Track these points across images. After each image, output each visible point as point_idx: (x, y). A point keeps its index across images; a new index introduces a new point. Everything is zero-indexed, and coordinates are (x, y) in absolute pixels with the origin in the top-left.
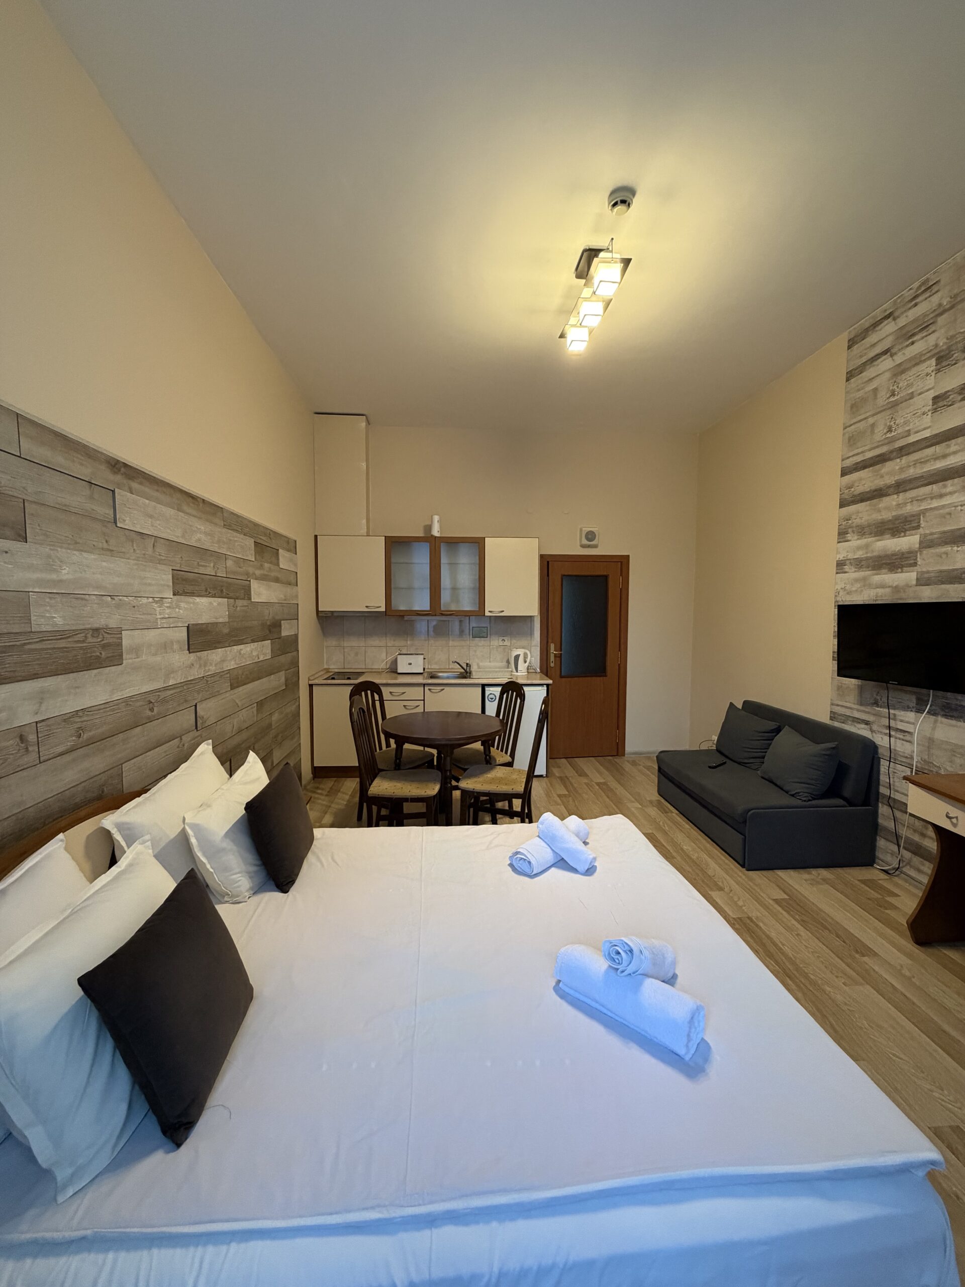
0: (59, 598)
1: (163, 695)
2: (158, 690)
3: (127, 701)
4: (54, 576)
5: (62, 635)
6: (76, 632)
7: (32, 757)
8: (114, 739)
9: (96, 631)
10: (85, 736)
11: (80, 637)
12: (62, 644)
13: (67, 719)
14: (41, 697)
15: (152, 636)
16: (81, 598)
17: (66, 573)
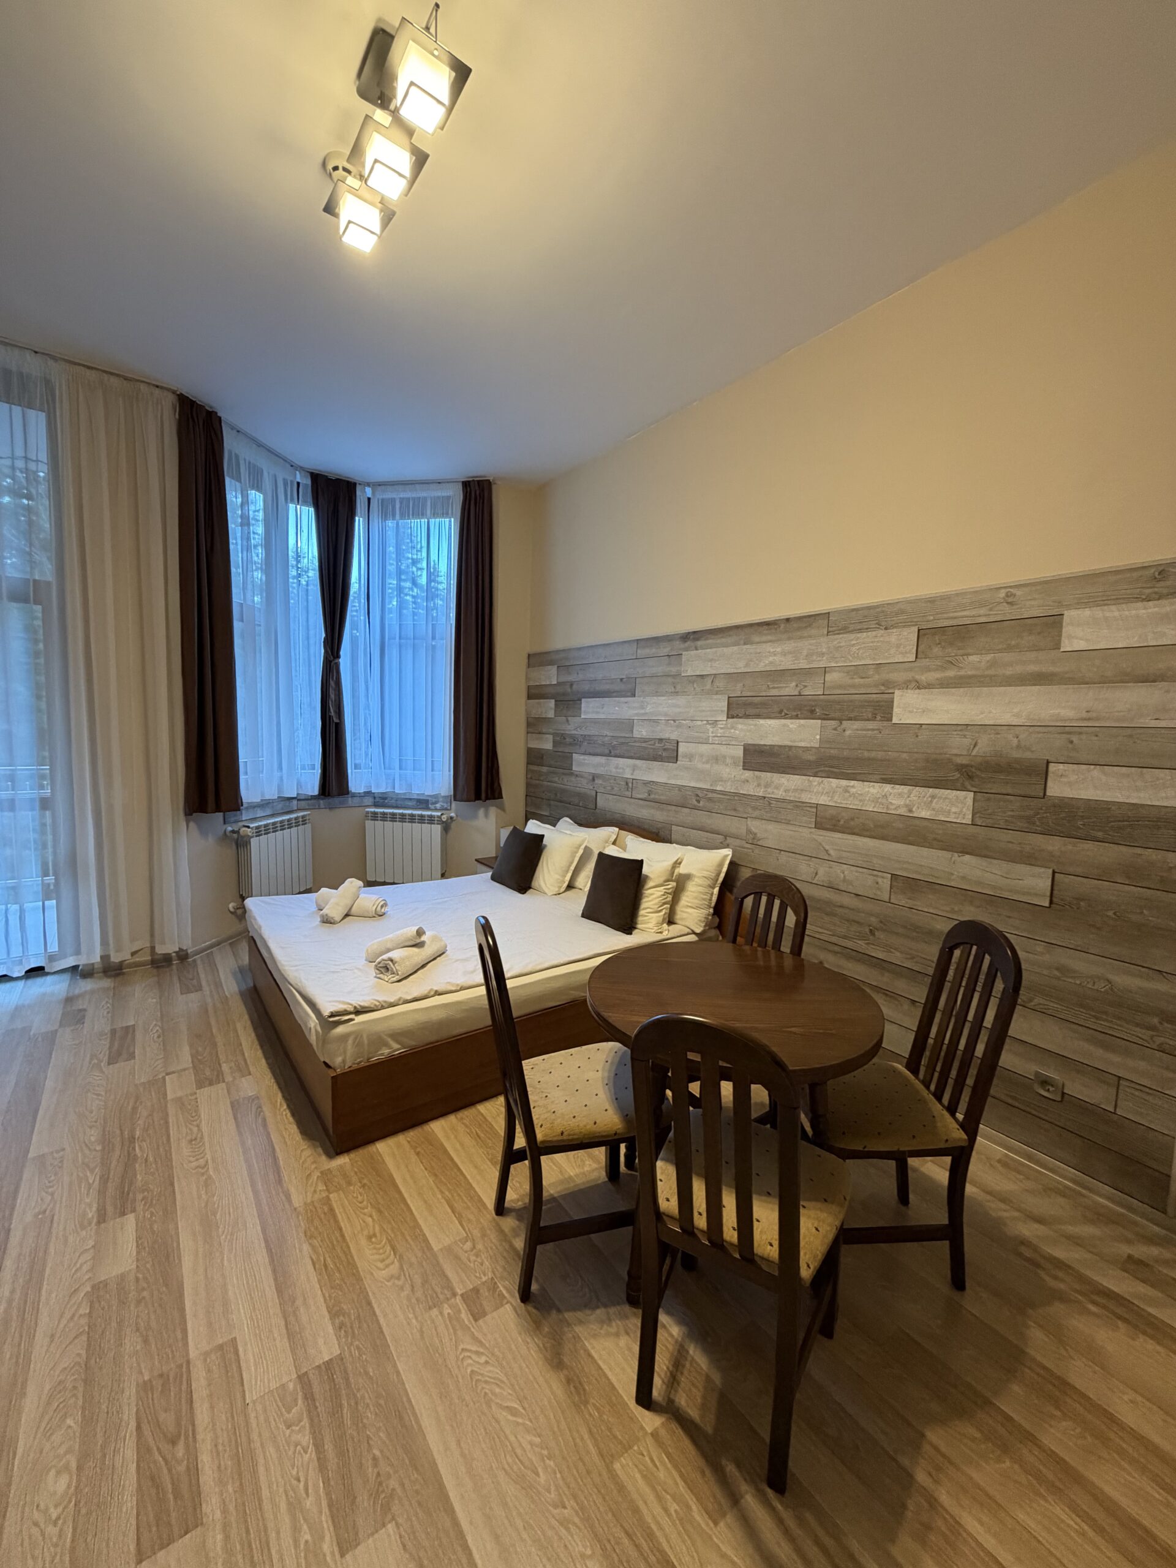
0: (645, 722)
1: (710, 795)
2: (708, 790)
3: (680, 788)
4: (643, 711)
5: (645, 741)
6: (650, 740)
7: (629, 794)
8: (669, 807)
9: (661, 740)
10: (652, 796)
11: (652, 742)
12: (644, 745)
13: (646, 783)
14: (634, 768)
15: (704, 749)
16: (656, 721)
17: (649, 709)
